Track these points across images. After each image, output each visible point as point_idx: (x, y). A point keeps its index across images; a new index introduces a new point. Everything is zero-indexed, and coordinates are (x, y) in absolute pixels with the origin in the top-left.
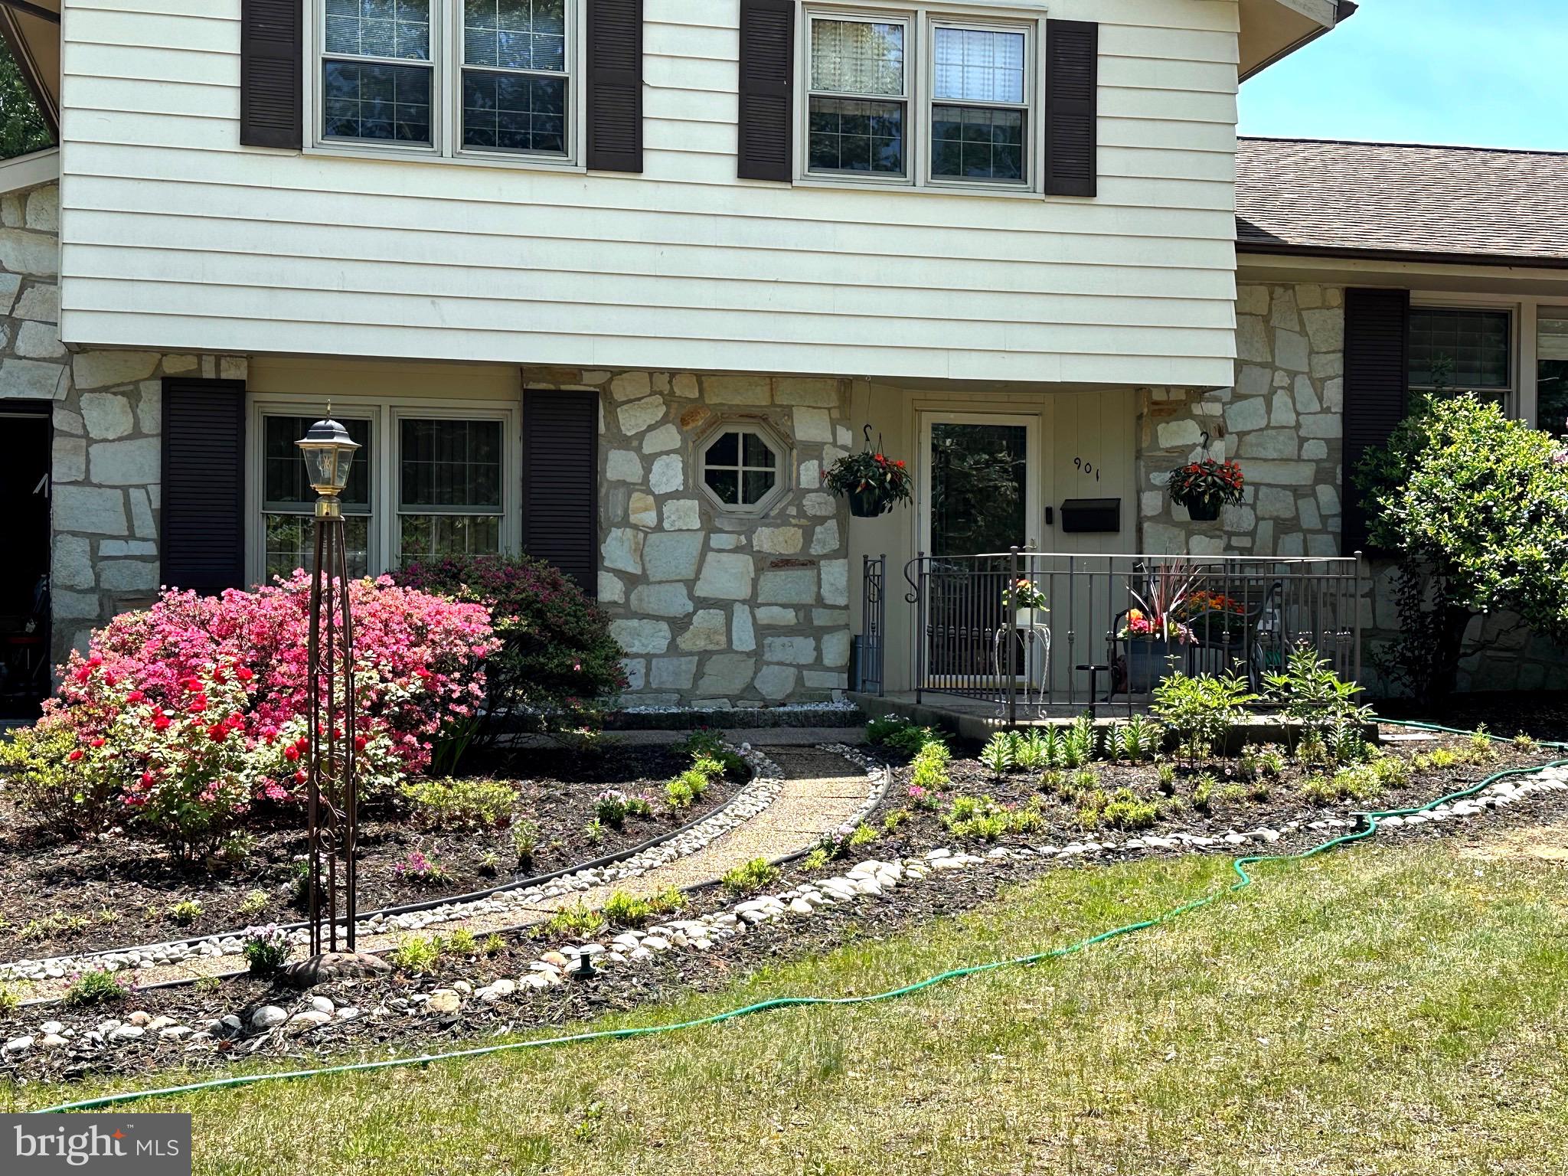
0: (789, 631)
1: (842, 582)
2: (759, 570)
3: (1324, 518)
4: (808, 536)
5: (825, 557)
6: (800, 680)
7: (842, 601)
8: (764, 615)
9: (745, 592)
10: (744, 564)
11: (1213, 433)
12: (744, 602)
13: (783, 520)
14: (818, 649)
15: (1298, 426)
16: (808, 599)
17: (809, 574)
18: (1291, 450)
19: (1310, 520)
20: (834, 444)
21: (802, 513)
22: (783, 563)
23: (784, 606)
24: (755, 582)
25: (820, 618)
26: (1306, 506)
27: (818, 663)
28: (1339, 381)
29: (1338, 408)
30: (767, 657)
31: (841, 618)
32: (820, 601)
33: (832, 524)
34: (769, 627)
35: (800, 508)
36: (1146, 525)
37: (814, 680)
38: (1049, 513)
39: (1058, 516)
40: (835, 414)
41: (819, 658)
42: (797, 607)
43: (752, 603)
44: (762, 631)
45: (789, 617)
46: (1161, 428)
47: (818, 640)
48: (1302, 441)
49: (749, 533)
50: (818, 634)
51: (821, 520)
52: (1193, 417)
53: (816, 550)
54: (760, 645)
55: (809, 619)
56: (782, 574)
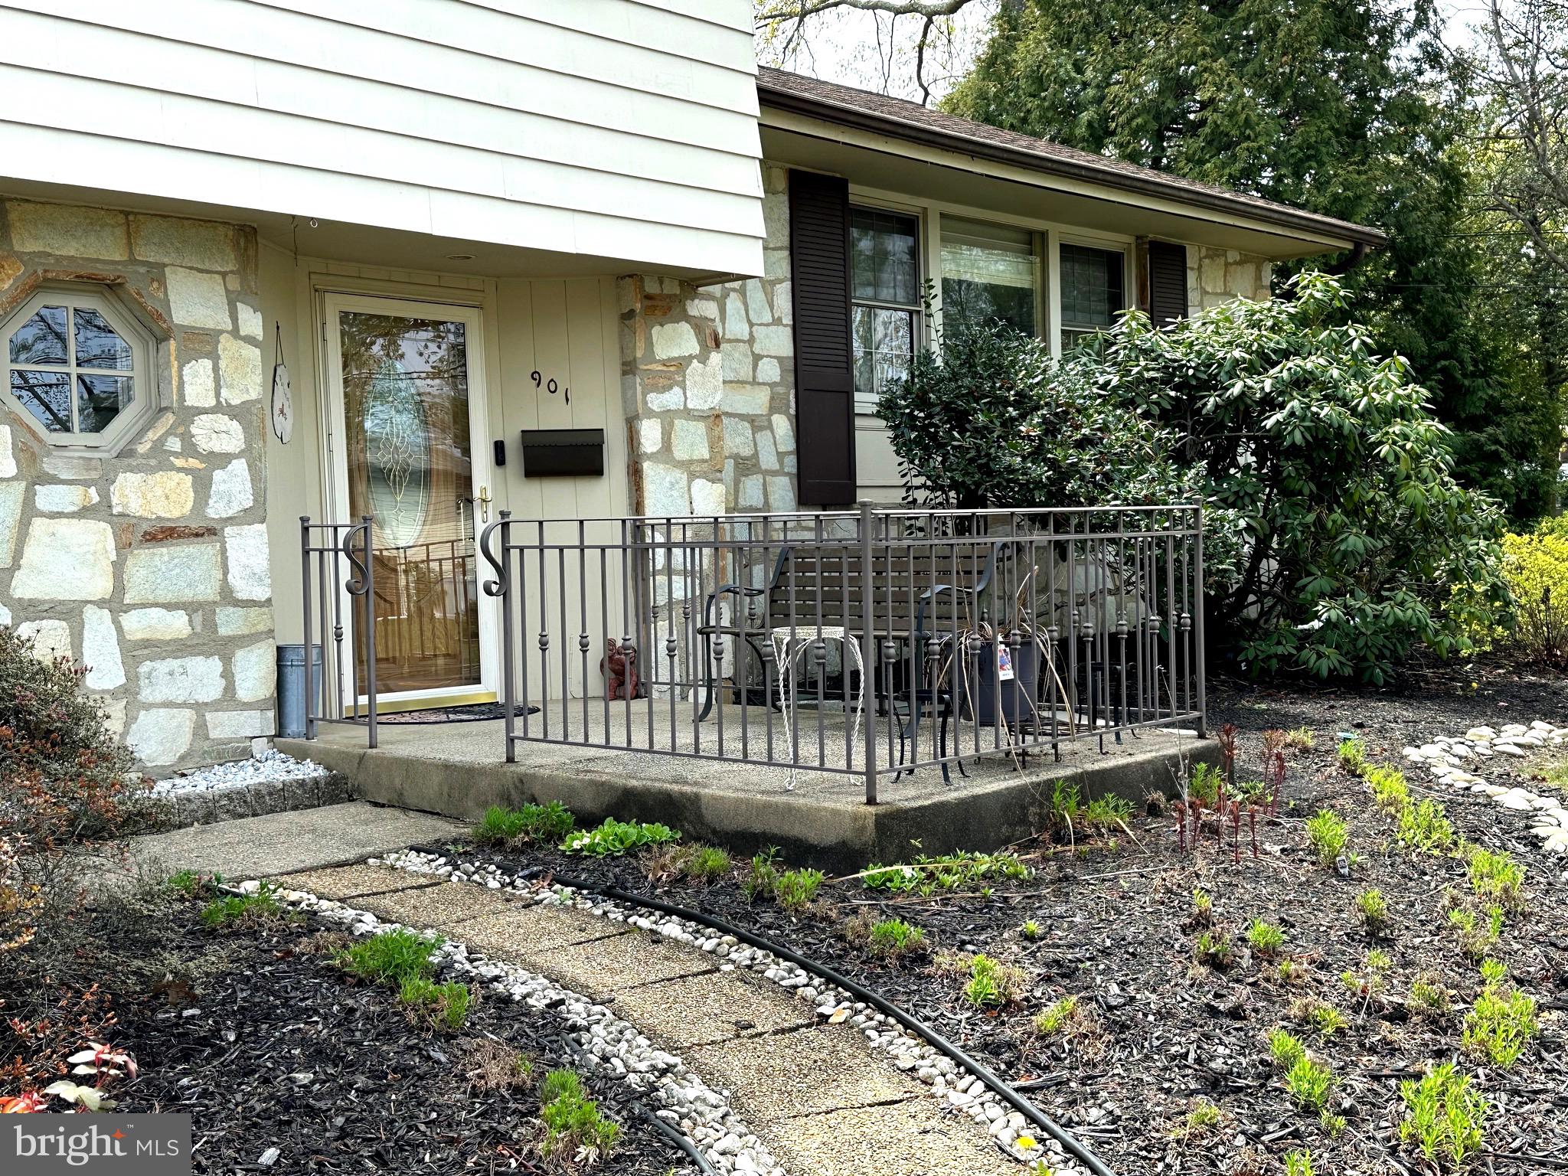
0: (180, 648)
1: (260, 560)
2: (124, 547)
3: (781, 456)
4: (202, 485)
5: (230, 520)
6: (200, 729)
7: (261, 593)
8: (136, 624)
9: (102, 585)
10: (99, 536)
12: (101, 604)
13: (159, 461)
14: (228, 675)
15: (751, 340)
16: (208, 591)
17: (202, 552)
19: (768, 460)
20: (235, 333)
21: (190, 448)
22: (164, 534)
23: (169, 606)
24: (118, 568)
25: (229, 623)
27: (229, 698)
30: (146, 695)
31: (259, 621)
32: (227, 596)
33: (240, 466)
34: (146, 644)
35: (187, 439)
36: (647, 466)
37: (225, 726)
38: (499, 448)
39: (513, 454)
40: (234, 283)
41: (230, 689)
42: (190, 607)
43: (116, 604)
44: (135, 652)
45: (178, 624)
46: (656, 330)
47: (227, 660)
48: (757, 358)
49: (105, 484)
50: (224, 649)
51: (223, 460)
53: (216, 510)
54: (132, 677)
55: (210, 625)
56: (163, 554)
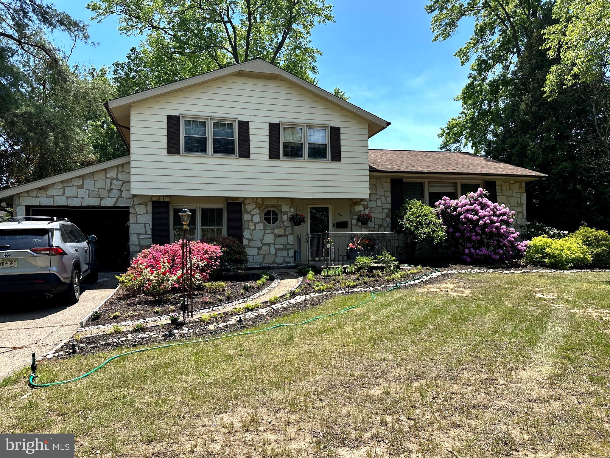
0: (282, 249)
1: (292, 239)
2: (275, 237)
3: (388, 224)
4: (285, 230)
5: (289, 234)
6: (284, 259)
7: (292, 243)
8: (277, 246)
9: (273, 242)
10: (272, 236)
11: (366, 208)
12: (273, 244)
13: (280, 227)
14: (288, 253)
15: (382, 206)
16: (286, 243)
17: (285, 238)
18: (381, 211)
19: (385, 225)
20: (290, 211)
21: (284, 226)
22: (280, 236)
23: (281, 244)
24: (275, 240)
25: (288, 247)
26: (384, 222)
27: (288, 256)
28: (390, 197)
29: (390, 202)
30: (277, 255)
31: (292, 247)
32: (288, 243)
33: (290, 228)
34: (278, 249)
35: (283, 224)
36: (353, 227)
37: (287, 259)
38: (334, 225)
39: (335, 225)
40: (290, 206)
41: (288, 255)
42: (283, 245)
43: (274, 244)
44: (276, 250)
45: (282, 247)
46: (355, 207)
47: (288, 251)
48: (383, 209)
49: (273, 230)
50: (288, 250)
51: (288, 227)
52: (361, 205)
53: (287, 233)
54: (276, 253)
55: (286, 247)
56: (280, 238)
